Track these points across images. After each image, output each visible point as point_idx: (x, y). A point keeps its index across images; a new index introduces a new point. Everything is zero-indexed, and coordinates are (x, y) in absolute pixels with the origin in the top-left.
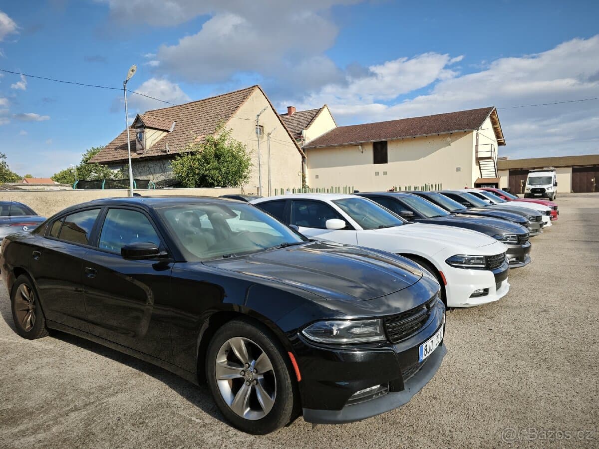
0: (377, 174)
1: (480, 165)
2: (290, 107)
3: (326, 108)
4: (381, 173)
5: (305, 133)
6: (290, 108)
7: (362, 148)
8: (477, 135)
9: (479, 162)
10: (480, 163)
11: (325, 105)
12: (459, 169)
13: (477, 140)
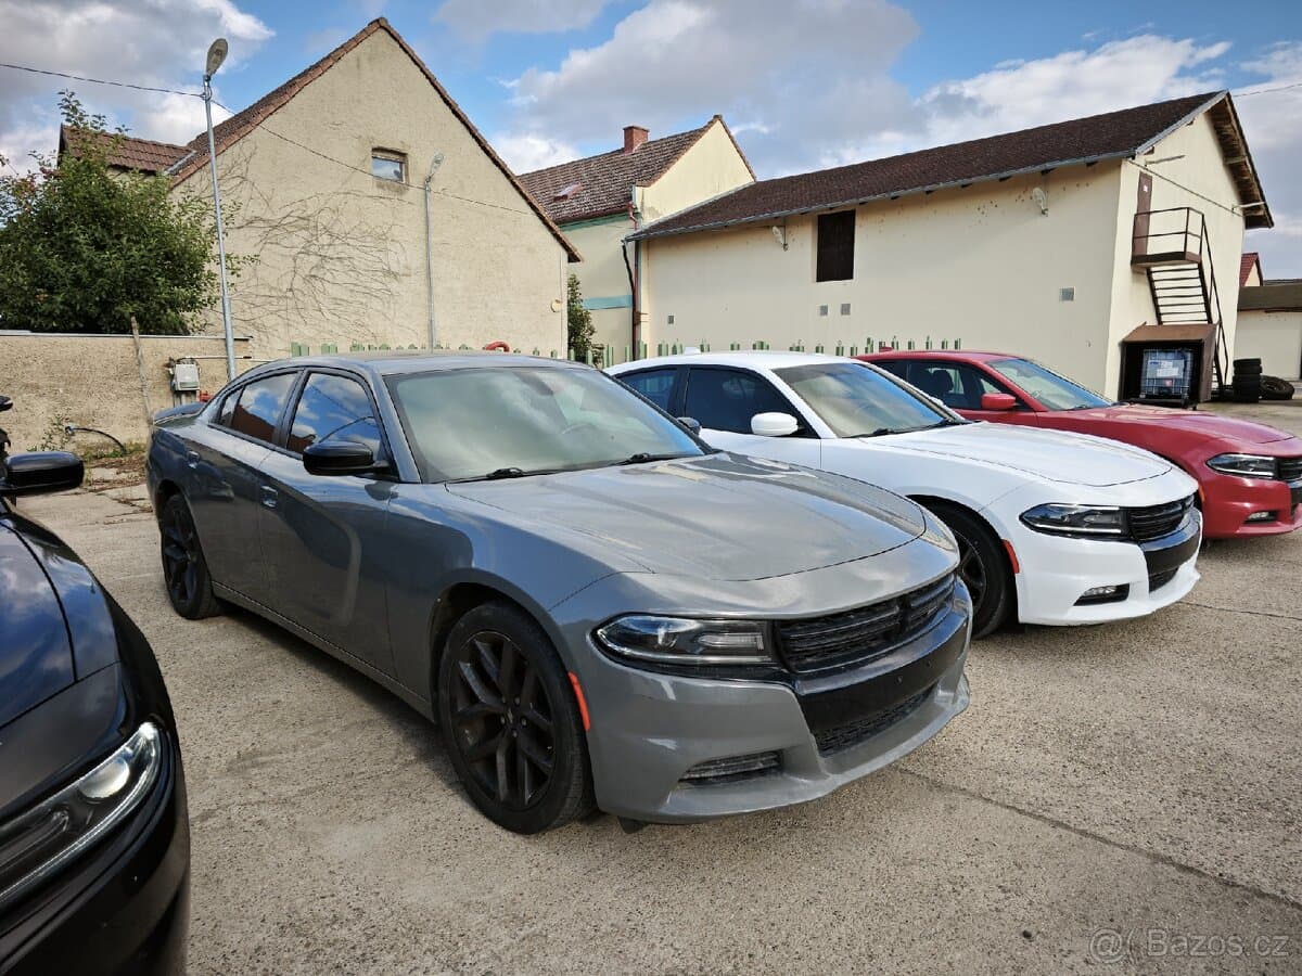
0: (824, 310)
1: (1151, 282)
2: (631, 128)
3: (718, 123)
4: (834, 310)
5: (644, 196)
6: (629, 131)
7: (784, 236)
8: (1145, 179)
9: (1149, 273)
10: (1155, 276)
11: (716, 117)
12: (1068, 295)
13: (1144, 198)
